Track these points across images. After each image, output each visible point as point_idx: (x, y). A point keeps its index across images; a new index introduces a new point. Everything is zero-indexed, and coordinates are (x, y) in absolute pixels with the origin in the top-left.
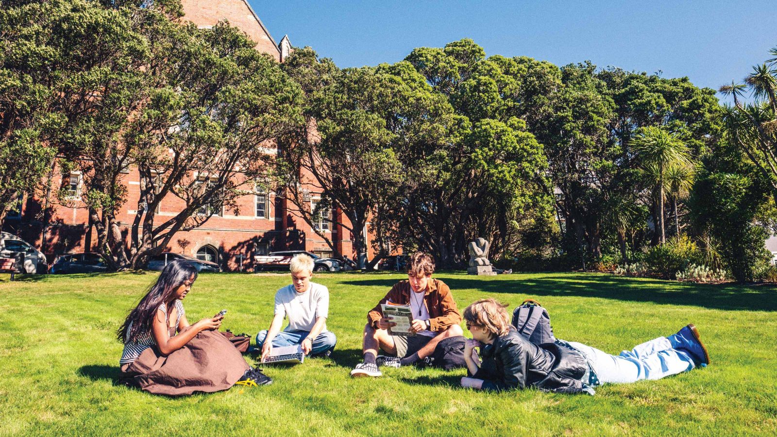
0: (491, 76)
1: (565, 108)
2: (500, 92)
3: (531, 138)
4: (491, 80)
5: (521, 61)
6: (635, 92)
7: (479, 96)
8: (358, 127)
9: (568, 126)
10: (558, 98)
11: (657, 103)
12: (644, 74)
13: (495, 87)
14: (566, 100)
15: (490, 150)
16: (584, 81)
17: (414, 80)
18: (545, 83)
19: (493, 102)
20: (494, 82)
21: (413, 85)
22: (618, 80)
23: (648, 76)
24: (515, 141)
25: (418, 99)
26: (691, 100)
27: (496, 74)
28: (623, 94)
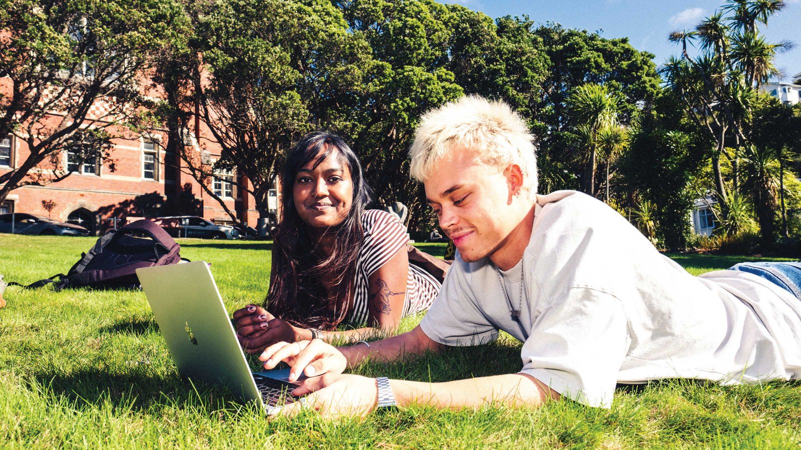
0: (419, 19)
1: (498, 61)
2: (428, 39)
3: (459, 90)
4: (419, 23)
5: (454, 9)
6: (574, 50)
7: (404, 40)
8: (255, 60)
9: (500, 81)
10: (492, 49)
11: (596, 62)
12: (584, 32)
13: (422, 31)
14: (499, 51)
15: (412, 100)
16: (520, 34)
17: (328, 14)
18: (478, 32)
19: (420, 49)
20: (422, 27)
21: (327, 19)
22: (556, 37)
23: (589, 34)
24: (441, 92)
25: (331, 35)
26: (630, 62)
27: (425, 18)
28: (561, 51)
